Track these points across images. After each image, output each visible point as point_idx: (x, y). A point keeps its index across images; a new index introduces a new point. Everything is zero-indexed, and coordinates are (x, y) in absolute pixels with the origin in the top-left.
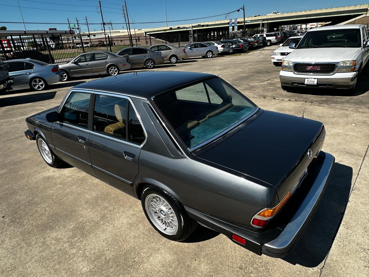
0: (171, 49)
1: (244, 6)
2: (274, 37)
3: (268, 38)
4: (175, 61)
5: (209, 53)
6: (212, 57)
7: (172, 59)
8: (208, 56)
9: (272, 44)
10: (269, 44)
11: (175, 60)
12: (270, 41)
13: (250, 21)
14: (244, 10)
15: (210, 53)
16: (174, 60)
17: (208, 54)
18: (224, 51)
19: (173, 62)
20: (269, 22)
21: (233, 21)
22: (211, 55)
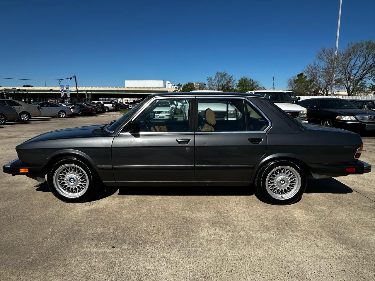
0: (21, 105)
1: (75, 75)
2: (111, 105)
4: (26, 119)
5: (61, 113)
6: (64, 117)
7: (22, 116)
8: (61, 116)
10: (107, 111)
11: (27, 117)
13: (74, 91)
14: (75, 79)
15: (63, 113)
17: (61, 114)
18: (74, 112)
19: (24, 119)
21: (65, 89)
22: (64, 115)
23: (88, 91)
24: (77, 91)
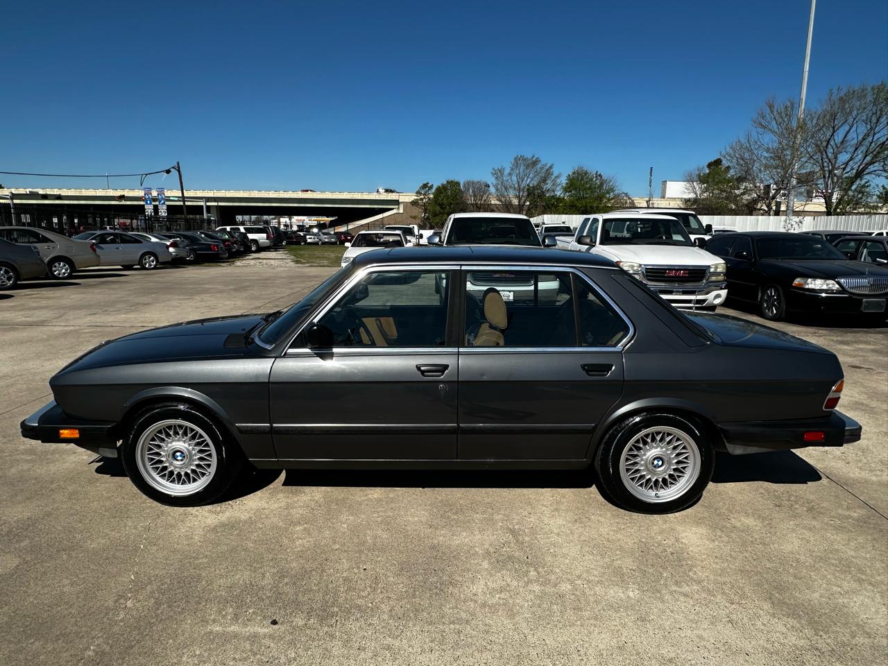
0: (52, 242)
1: (178, 163)
2: (264, 235)
3: (251, 236)
4: (64, 273)
5: (147, 257)
6: (155, 268)
7: (55, 267)
8: (146, 264)
9: (261, 249)
10: (253, 249)
11: (66, 270)
12: (255, 241)
13: (176, 199)
14: (179, 171)
15: (150, 258)
16: (64, 271)
17: (145, 259)
18: (177, 255)
19: (59, 274)
20: (220, 204)
21: (155, 194)
22: (153, 262)
23: (208, 199)
24: (183, 198)
